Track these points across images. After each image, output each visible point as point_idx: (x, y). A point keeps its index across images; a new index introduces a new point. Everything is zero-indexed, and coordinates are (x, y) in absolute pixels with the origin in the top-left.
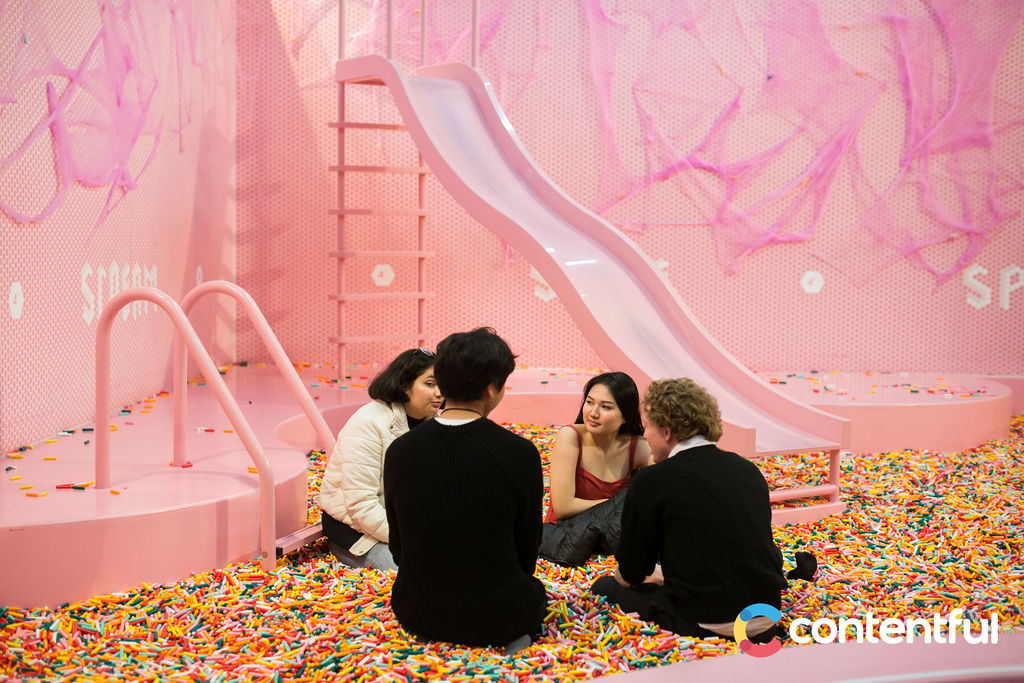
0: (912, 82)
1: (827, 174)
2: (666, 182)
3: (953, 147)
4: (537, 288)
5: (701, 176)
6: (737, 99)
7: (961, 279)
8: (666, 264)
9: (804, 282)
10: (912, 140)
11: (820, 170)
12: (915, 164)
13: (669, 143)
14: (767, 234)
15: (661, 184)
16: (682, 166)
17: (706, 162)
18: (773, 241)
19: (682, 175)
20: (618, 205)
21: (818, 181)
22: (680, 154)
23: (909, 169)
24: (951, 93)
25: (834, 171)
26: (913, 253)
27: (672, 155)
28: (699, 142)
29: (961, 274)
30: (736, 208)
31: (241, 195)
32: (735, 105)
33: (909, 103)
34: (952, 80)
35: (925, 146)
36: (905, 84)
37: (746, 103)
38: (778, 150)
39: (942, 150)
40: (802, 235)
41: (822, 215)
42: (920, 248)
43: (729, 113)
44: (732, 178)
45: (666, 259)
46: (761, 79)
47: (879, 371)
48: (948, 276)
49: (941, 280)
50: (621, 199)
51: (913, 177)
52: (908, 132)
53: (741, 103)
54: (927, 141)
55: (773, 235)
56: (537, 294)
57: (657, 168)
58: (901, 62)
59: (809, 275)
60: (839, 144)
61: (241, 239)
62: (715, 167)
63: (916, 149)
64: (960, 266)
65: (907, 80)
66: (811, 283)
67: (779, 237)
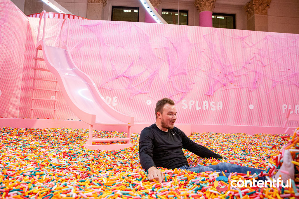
0: (170, 60)
1: (152, 79)
2: (117, 79)
3: (179, 74)
5: (125, 79)
7: (181, 103)
8: (117, 97)
9: (147, 102)
10: (170, 73)
11: (151, 78)
12: (171, 78)
13: (118, 71)
14: (139, 91)
16: (120, 76)
17: (126, 76)
18: (140, 93)
19: (120, 78)
21: (151, 80)
22: (120, 74)
23: (170, 78)
24: (178, 63)
25: (154, 78)
27: (119, 74)
28: (125, 71)
30: (133, 86)
31: (23, 80)
32: (132, 64)
33: (170, 65)
34: (178, 60)
35: (173, 74)
36: (169, 61)
38: (141, 74)
39: (177, 75)
40: (147, 92)
41: (151, 87)
43: (131, 65)
44: (131, 79)
46: (138, 58)
48: (178, 102)
50: (107, 83)
51: (171, 80)
52: (170, 70)
53: (134, 63)
54: (173, 73)
55: (140, 91)
57: (115, 77)
58: (168, 56)
59: (148, 101)
60: (155, 72)
61: (22, 89)
62: (128, 76)
63: (171, 75)
64: (181, 100)
65: (169, 60)
66: (149, 102)
67: (142, 92)
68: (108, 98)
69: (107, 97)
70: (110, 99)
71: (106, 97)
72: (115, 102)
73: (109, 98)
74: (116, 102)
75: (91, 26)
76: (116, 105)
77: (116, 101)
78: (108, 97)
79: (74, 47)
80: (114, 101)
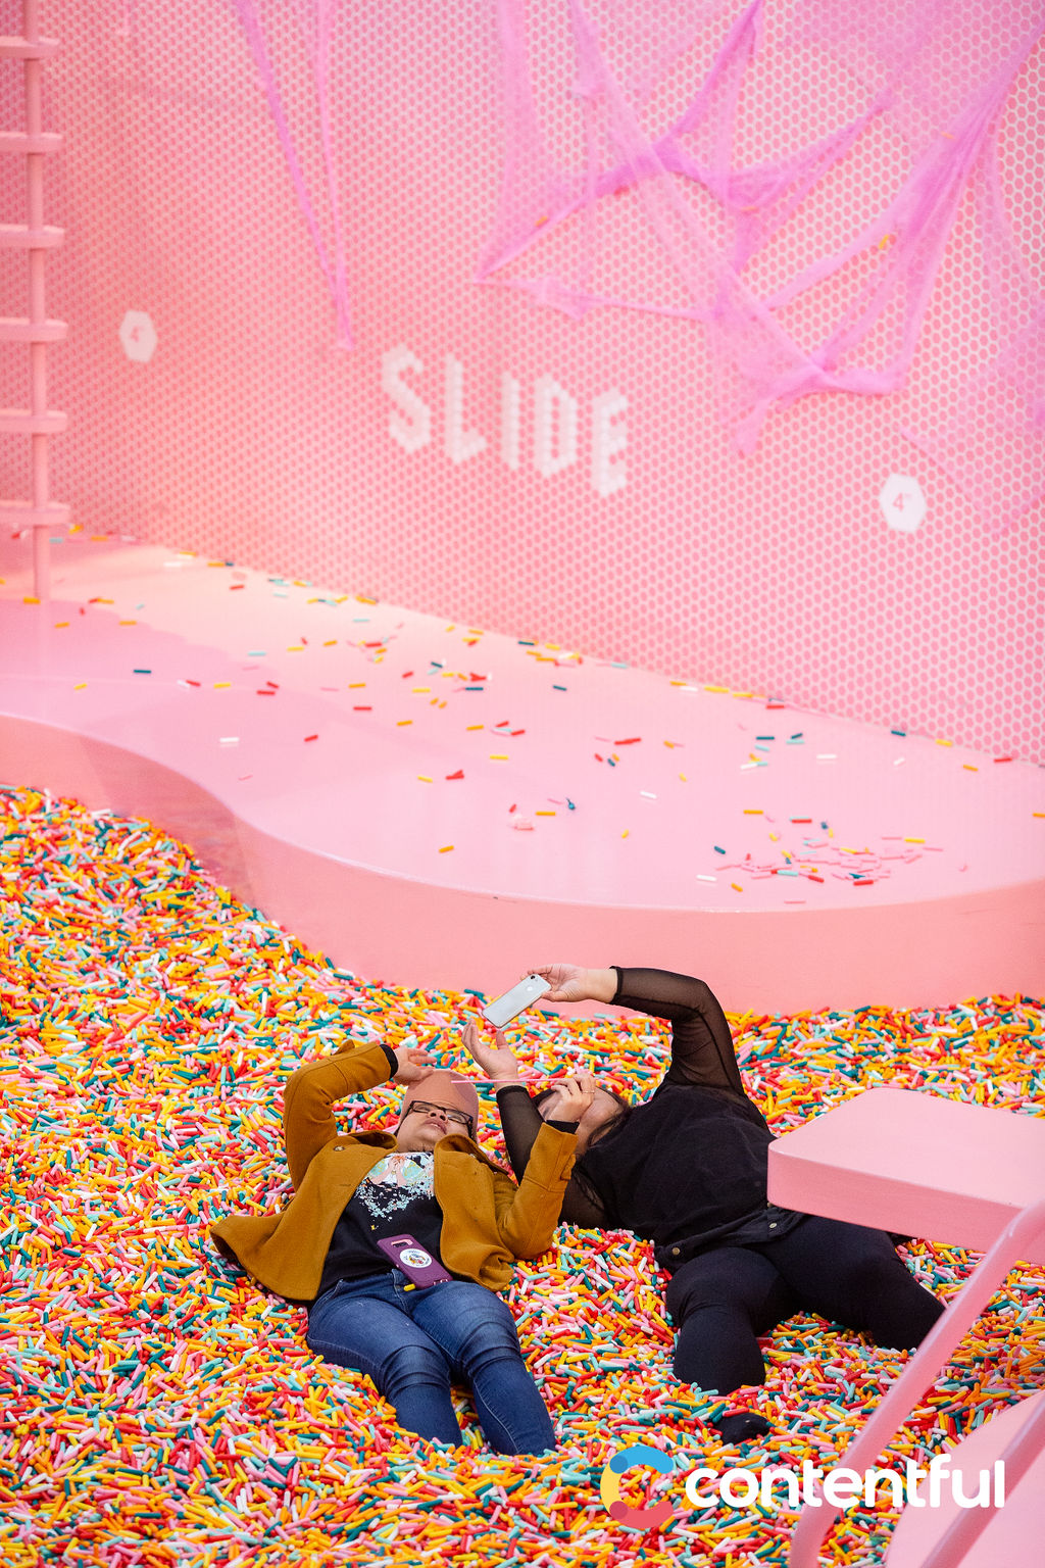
2: (624, 198)
4: (393, 415)
5: (690, 198)
6: (752, 15)
8: (623, 403)
9: (886, 499)
14: (804, 366)
15: (615, 203)
16: (647, 166)
17: (691, 163)
18: (813, 389)
19: (647, 189)
20: (534, 240)
22: (647, 135)
27: (629, 137)
28: (686, 107)
32: (748, 29)
37: (768, 25)
38: (833, 153)
40: (879, 381)
45: (623, 391)
50: (540, 226)
55: (816, 367)
57: (606, 162)
59: (897, 482)
60: (949, 150)
66: (899, 503)
67: (828, 380)
68: (556, 401)
69: (548, 389)
70: (570, 405)
71: (538, 382)
72: (614, 449)
73: (564, 396)
74: (621, 455)
76: (622, 482)
77: (623, 443)
78: (557, 387)
80: (610, 440)
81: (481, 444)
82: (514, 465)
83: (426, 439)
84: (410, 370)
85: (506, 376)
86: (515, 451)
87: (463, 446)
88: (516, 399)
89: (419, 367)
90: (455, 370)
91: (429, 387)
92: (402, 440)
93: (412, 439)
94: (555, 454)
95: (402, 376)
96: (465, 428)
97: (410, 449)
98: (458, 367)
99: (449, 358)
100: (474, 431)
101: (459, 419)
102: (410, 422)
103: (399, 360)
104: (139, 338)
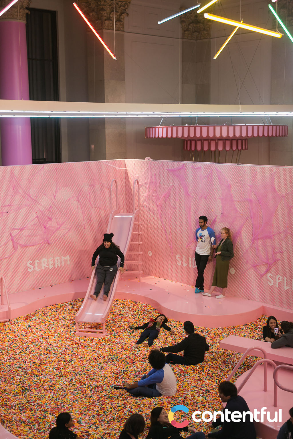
0: (253, 219)
3: (264, 238)
4: (177, 262)
6: (215, 219)
7: (266, 276)
10: (253, 235)
12: (255, 241)
23: (253, 243)
24: (263, 222)
26: (255, 266)
29: (266, 275)
33: (253, 224)
37: (218, 220)
39: (262, 238)
42: (256, 266)
46: (221, 214)
47: (247, 299)
49: (262, 276)
51: (255, 245)
52: (253, 232)
56: (177, 263)
63: (255, 238)
64: (266, 273)
66: (232, 271)
75: (176, 170)
79: (162, 197)
81: (187, 265)
82: (190, 267)
83: (181, 264)
84: (179, 257)
85: (189, 257)
86: (190, 265)
87: (185, 265)
88: (190, 260)
89: (180, 256)
90: (184, 257)
91: (181, 259)
92: (178, 264)
93: (179, 264)
94: (195, 266)
95: (178, 257)
96: (185, 263)
97: (179, 265)
98: (184, 256)
99: (183, 256)
100: (186, 263)
101: (184, 262)
102: (179, 262)
103: (178, 256)
104: (150, 254)
